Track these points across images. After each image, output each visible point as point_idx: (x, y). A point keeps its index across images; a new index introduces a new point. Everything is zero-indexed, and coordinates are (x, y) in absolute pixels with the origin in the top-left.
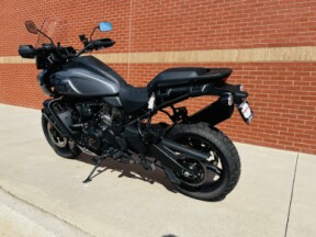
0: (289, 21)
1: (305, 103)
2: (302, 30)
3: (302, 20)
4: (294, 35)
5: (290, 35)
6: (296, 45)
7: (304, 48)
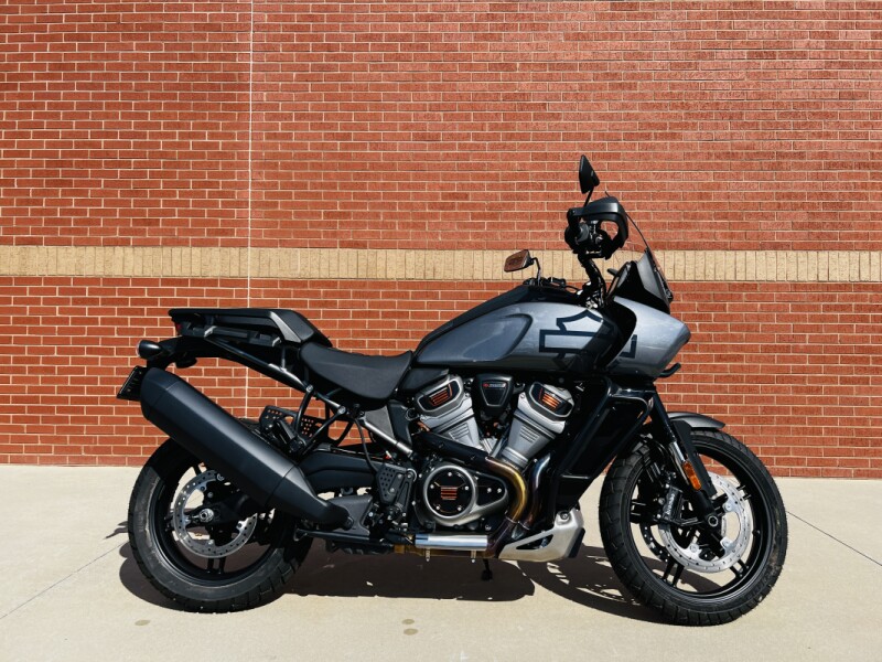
0: (675, 196)
1: (723, 369)
2: (702, 217)
3: (701, 196)
4: (688, 226)
5: (680, 225)
6: (695, 247)
7: (710, 253)
